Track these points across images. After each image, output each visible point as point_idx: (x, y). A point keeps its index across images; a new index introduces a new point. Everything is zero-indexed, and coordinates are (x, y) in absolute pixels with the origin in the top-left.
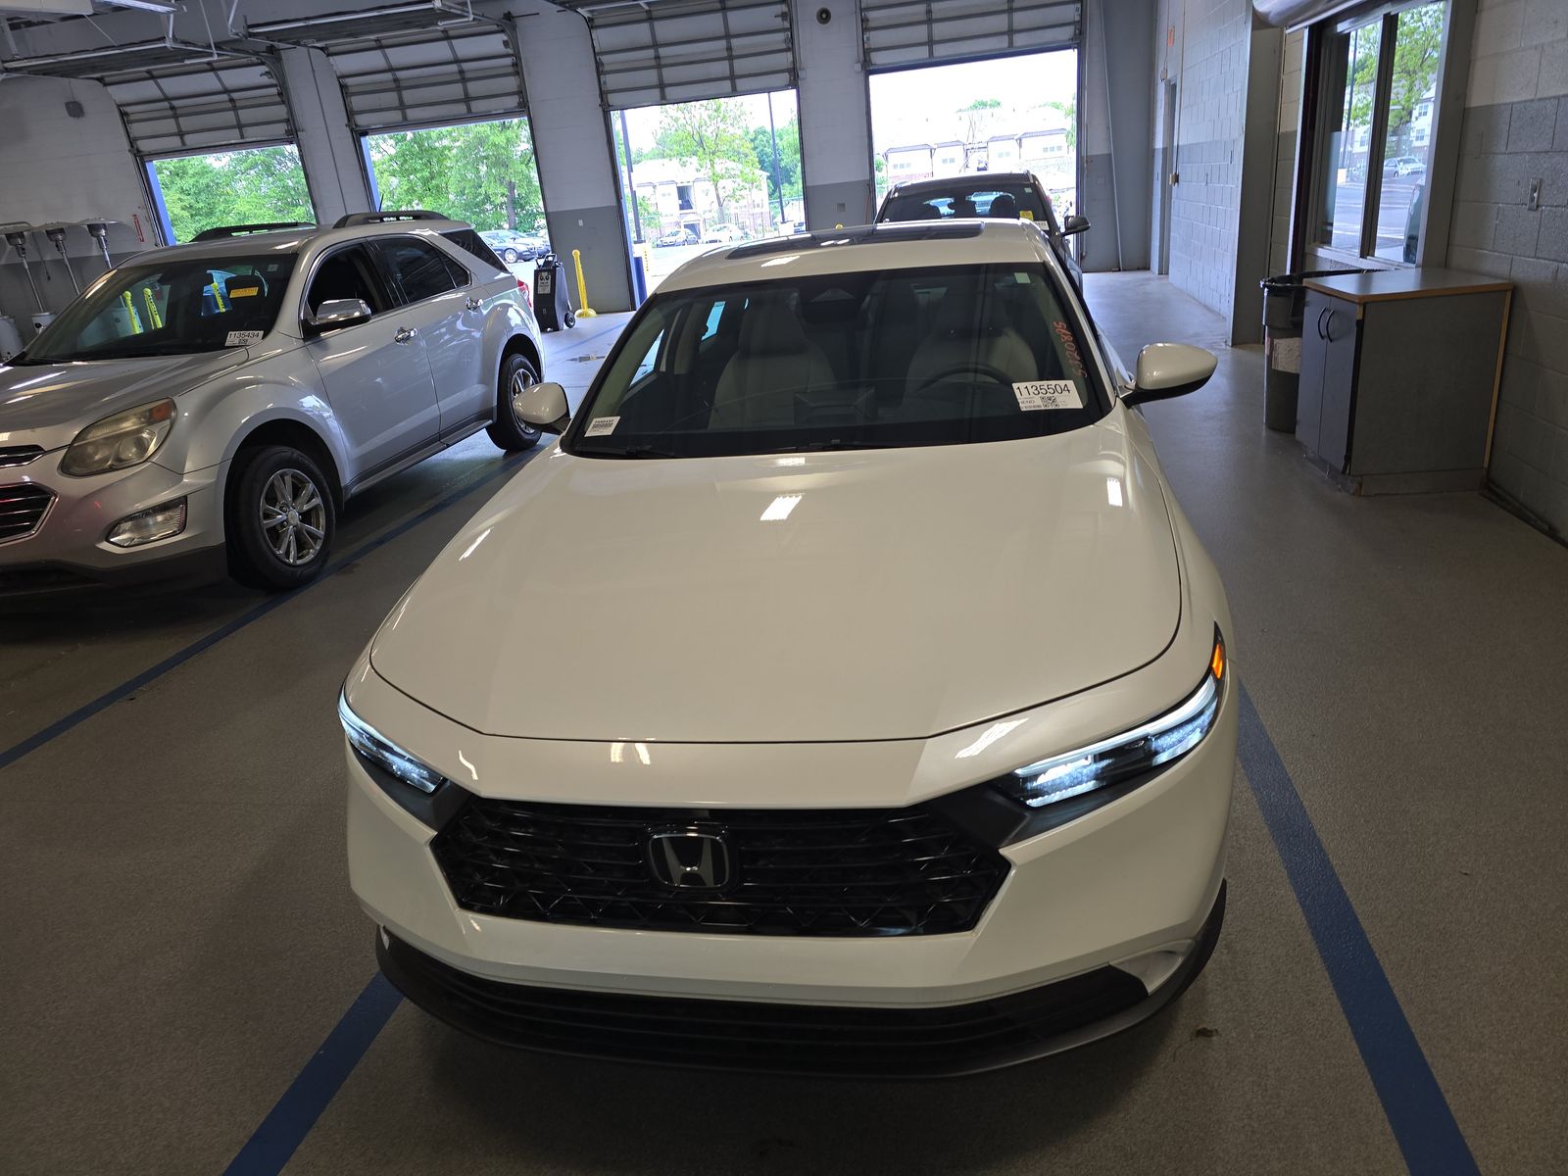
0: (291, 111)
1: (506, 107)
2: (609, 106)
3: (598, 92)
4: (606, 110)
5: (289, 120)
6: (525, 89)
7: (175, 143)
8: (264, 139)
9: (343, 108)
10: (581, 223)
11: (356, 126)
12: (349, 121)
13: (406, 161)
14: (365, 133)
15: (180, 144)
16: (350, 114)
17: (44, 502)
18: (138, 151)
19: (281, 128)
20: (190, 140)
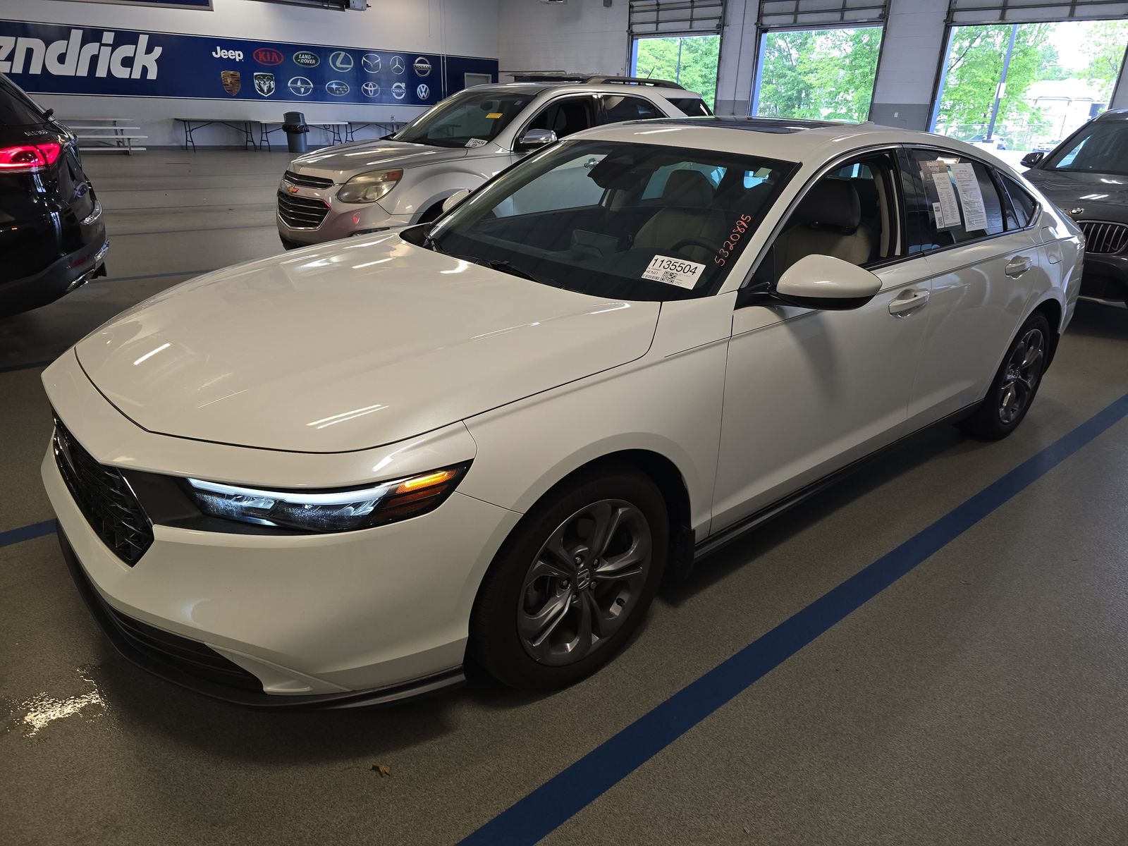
0: (724, 12)
1: (870, 17)
2: (952, 22)
3: (947, 10)
4: (949, 24)
5: (721, 17)
6: (890, 5)
7: (652, 28)
8: (703, 29)
9: (757, 12)
10: (896, 115)
11: (762, 24)
12: (758, 21)
13: (855, 59)
14: (766, 31)
15: (655, 29)
16: (761, 15)
17: (325, 212)
18: (632, 32)
19: (714, 23)
20: (662, 27)
